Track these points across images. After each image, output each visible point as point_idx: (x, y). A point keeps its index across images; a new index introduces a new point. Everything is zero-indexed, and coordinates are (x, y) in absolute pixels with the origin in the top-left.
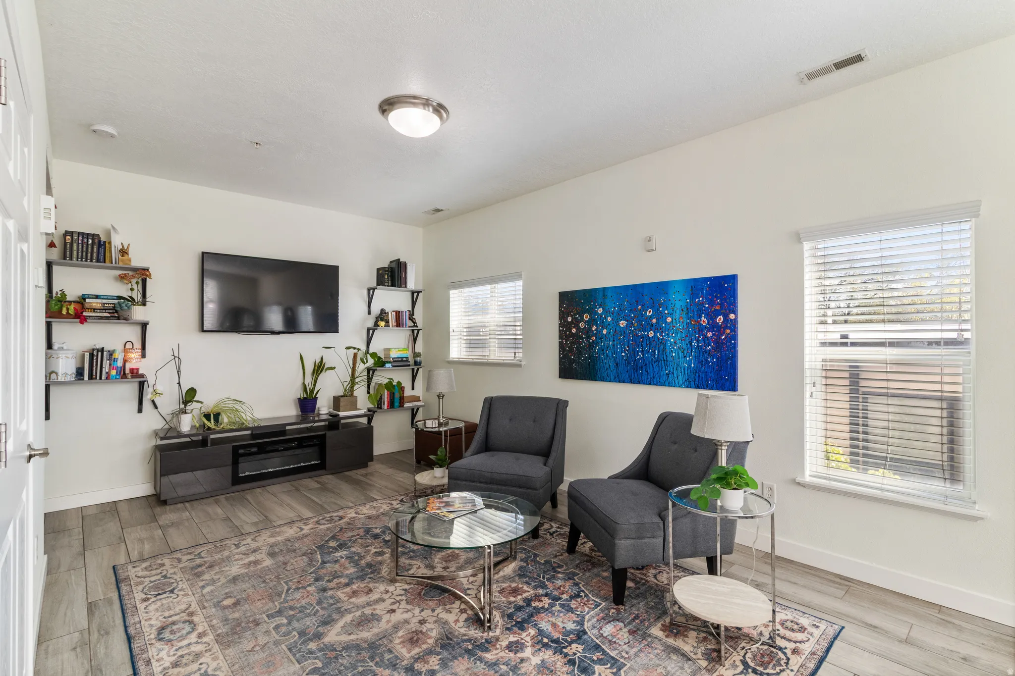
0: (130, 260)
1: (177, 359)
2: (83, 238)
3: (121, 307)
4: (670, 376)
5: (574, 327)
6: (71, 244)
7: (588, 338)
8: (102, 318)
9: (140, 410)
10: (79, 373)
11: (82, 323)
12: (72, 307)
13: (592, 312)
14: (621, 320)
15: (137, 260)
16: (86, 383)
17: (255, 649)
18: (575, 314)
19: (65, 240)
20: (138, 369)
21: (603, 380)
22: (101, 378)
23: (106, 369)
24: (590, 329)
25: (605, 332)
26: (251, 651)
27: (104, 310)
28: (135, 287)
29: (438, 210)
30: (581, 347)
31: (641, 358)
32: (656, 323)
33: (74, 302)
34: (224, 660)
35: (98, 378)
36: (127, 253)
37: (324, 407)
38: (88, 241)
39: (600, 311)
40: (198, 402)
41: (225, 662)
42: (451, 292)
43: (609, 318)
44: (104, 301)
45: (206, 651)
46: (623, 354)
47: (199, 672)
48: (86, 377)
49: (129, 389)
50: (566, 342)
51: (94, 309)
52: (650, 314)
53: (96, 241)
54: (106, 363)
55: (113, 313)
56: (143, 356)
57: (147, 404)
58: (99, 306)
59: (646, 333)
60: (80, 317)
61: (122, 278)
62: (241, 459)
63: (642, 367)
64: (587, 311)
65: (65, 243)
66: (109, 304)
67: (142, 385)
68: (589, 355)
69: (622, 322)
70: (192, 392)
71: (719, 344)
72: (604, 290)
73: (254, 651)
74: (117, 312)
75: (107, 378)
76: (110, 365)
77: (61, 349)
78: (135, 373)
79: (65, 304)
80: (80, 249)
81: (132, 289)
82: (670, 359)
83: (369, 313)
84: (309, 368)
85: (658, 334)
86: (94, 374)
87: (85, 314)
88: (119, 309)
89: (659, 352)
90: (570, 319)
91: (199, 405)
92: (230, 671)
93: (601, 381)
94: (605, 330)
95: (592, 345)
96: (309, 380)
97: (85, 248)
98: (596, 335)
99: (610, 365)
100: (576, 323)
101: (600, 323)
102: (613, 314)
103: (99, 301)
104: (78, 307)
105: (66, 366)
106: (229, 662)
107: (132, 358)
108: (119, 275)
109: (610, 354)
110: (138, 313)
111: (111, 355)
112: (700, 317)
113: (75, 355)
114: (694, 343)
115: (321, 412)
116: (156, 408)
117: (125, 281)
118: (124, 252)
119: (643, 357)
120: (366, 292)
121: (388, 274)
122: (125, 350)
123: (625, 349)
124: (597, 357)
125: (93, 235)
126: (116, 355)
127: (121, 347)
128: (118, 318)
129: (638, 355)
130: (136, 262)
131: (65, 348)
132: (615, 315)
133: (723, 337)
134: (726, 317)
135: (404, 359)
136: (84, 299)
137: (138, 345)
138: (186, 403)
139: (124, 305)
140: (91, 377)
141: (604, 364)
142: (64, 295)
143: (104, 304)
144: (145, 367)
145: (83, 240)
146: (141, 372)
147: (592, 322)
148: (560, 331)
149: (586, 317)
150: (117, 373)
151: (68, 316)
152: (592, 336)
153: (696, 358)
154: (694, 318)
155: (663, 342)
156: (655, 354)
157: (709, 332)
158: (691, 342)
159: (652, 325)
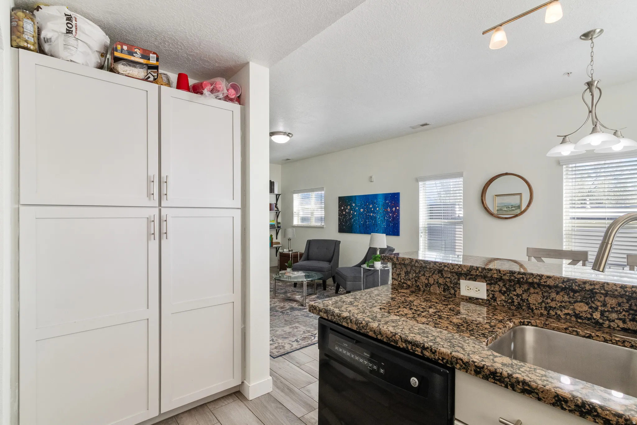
4: (378, 230)
5: (344, 211)
7: (349, 216)
13: (351, 205)
14: (361, 209)
18: (344, 206)
24: (350, 212)
29: (288, 159)
30: (347, 220)
42: (294, 195)
46: (362, 223)
50: (341, 217)
52: (371, 207)
59: (370, 214)
68: (350, 223)
71: (394, 218)
72: (356, 197)
85: (374, 215)
90: (342, 208)
94: (356, 213)
95: (351, 219)
98: (352, 215)
99: (357, 227)
101: (354, 210)
102: (358, 206)
109: (357, 223)
123: (363, 220)
124: (353, 224)
129: (367, 223)
133: (395, 216)
134: (396, 208)
135: (273, 225)
147: (351, 209)
148: (339, 213)
149: (349, 207)
153: (386, 224)
154: (386, 208)
155: (375, 218)
156: (373, 222)
157: (390, 214)
158: (385, 218)
159: (372, 211)
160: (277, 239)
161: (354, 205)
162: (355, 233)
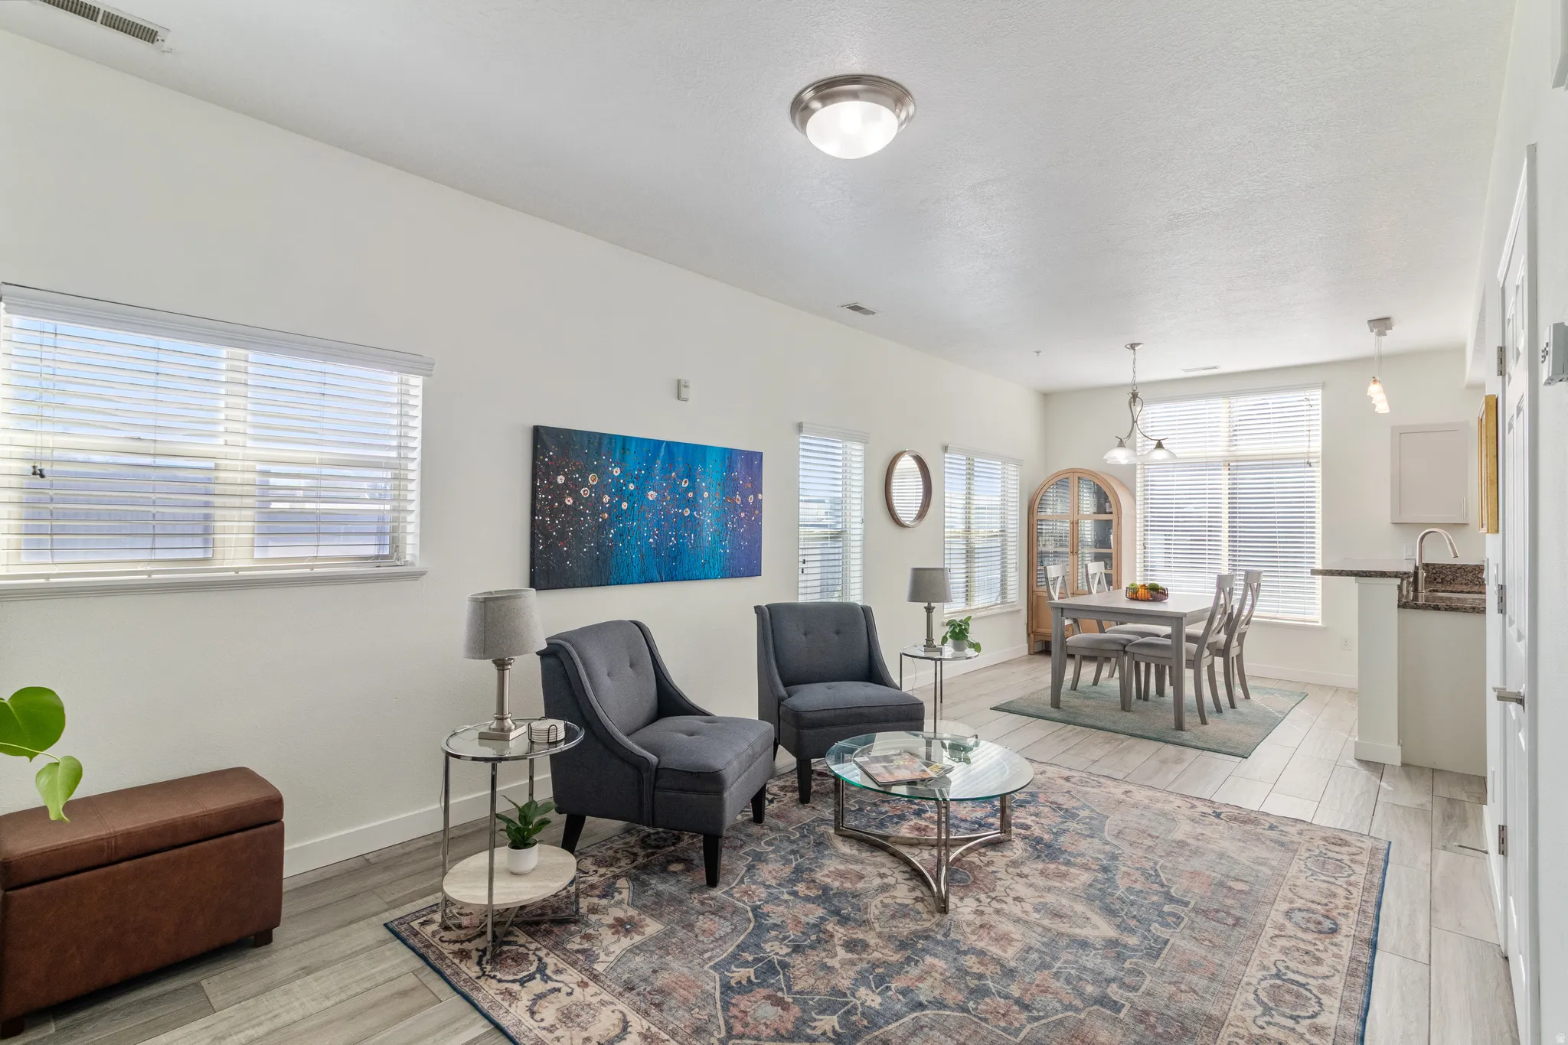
4: (706, 566)
5: (569, 495)
7: (595, 514)
13: (601, 470)
14: (650, 490)
17: (1187, 989)
18: (573, 472)
21: (621, 582)
24: (599, 499)
25: (625, 506)
26: (1195, 992)
30: (582, 531)
31: (675, 546)
32: (693, 498)
34: (1232, 1008)
39: (617, 472)
41: (1234, 1005)
43: (632, 485)
45: (1242, 1038)
46: (651, 540)
47: (1271, 1020)
50: (553, 521)
52: (686, 486)
59: (680, 511)
63: (676, 558)
64: (595, 470)
68: (598, 543)
69: (651, 492)
72: (626, 440)
73: (1191, 988)
82: (706, 545)
85: (695, 513)
89: (695, 536)
90: (561, 479)
92: (1238, 993)
93: (618, 584)
94: (625, 503)
95: (602, 528)
98: (609, 511)
99: (632, 558)
100: (572, 487)
101: (616, 491)
102: (637, 479)
106: (1229, 1002)
109: (633, 542)
112: (735, 494)
114: (730, 524)
119: (678, 544)
123: (654, 531)
124: (612, 546)
129: (671, 541)
132: (641, 480)
133: (753, 518)
134: (756, 497)
141: (624, 558)
147: (600, 489)
148: (535, 499)
149: (592, 479)
152: (603, 512)
154: (730, 494)
155: (698, 523)
156: (690, 539)
157: (741, 512)
158: (727, 524)
159: (688, 500)
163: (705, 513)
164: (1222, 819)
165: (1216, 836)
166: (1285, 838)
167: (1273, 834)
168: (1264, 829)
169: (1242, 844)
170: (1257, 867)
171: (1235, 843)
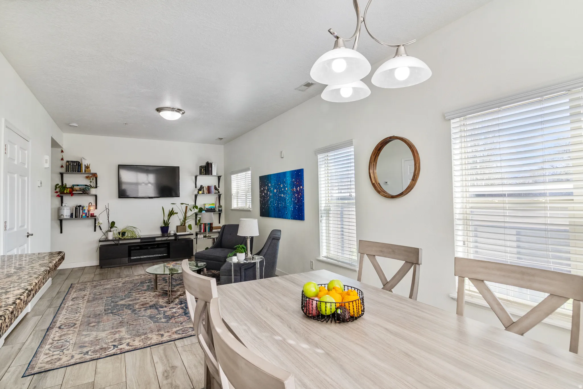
0: (90, 170)
1: (107, 210)
2: (73, 163)
3: (86, 189)
4: (287, 214)
5: (263, 192)
6: (69, 166)
7: (267, 197)
8: (79, 194)
9: (95, 231)
10: (72, 215)
11: (72, 196)
12: (68, 190)
13: (268, 186)
14: (275, 189)
15: (93, 170)
16: (74, 219)
17: (96, 303)
18: (264, 187)
19: (67, 164)
20: (93, 214)
22: (79, 217)
23: (81, 214)
24: (267, 193)
25: (271, 194)
27: (80, 190)
28: (92, 181)
29: (221, 139)
30: (265, 202)
33: (69, 188)
35: (78, 217)
36: (89, 168)
37: (172, 230)
38: (74, 164)
40: (115, 227)
42: (232, 176)
43: (272, 188)
44: (81, 187)
46: (276, 205)
48: (74, 217)
49: (91, 222)
50: (261, 199)
51: (77, 190)
52: (282, 186)
53: (77, 164)
54: (81, 211)
55: (84, 192)
56: (96, 208)
57: (98, 228)
58: (78, 189)
59: (281, 195)
60: (71, 194)
61: (87, 177)
62: (132, 251)
63: (280, 211)
64: (266, 185)
65: (67, 166)
66: (82, 188)
67: (95, 220)
68: (267, 205)
70: (113, 223)
71: (299, 199)
72: (271, 175)
74: (85, 191)
75: (81, 217)
76: (82, 212)
77: (65, 206)
78: (92, 216)
79: (65, 189)
80: (72, 167)
81: (91, 182)
82: (287, 207)
83: (196, 187)
84: (167, 213)
85: (284, 195)
86: (77, 216)
87: (73, 192)
88: (85, 190)
90: (262, 189)
91: (116, 228)
95: (268, 201)
96: (166, 219)
97: (73, 167)
98: (269, 196)
99: (272, 210)
100: (264, 190)
101: (270, 191)
102: (273, 186)
103: (79, 187)
104: (71, 190)
105: (66, 213)
107: (91, 209)
108: (86, 177)
109: (272, 205)
110: (93, 191)
111: (83, 208)
112: (294, 188)
113: (70, 208)
115: (171, 233)
116: (101, 229)
117: (88, 179)
118: (87, 167)
119: (281, 206)
120: (194, 178)
121: (203, 169)
122: (89, 206)
123: (276, 202)
124: (269, 206)
125: (76, 162)
126: (85, 208)
127: (88, 205)
128: (85, 194)
129: (279, 205)
130: (93, 171)
131: (67, 205)
133: (299, 197)
134: (300, 187)
135: (213, 209)
136: (74, 186)
137: (94, 204)
138: (111, 227)
139: (87, 188)
140: (76, 217)
142: (66, 185)
143: (80, 188)
144: (96, 213)
145: (73, 164)
146: (95, 215)
147: (268, 190)
148: (260, 194)
149: (266, 188)
150: (85, 215)
151: (67, 193)
153: (293, 206)
154: (292, 188)
155: (285, 199)
156: (283, 205)
157: (296, 194)
158: (292, 199)
159: (282, 191)
160: (219, 223)
161: (270, 185)
162: (271, 217)
163: (286, 196)
164: (112, 345)
165: (109, 337)
166: (79, 351)
167: (85, 350)
168: (91, 350)
169: (97, 338)
170: (88, 333)
171: (100, 338)
